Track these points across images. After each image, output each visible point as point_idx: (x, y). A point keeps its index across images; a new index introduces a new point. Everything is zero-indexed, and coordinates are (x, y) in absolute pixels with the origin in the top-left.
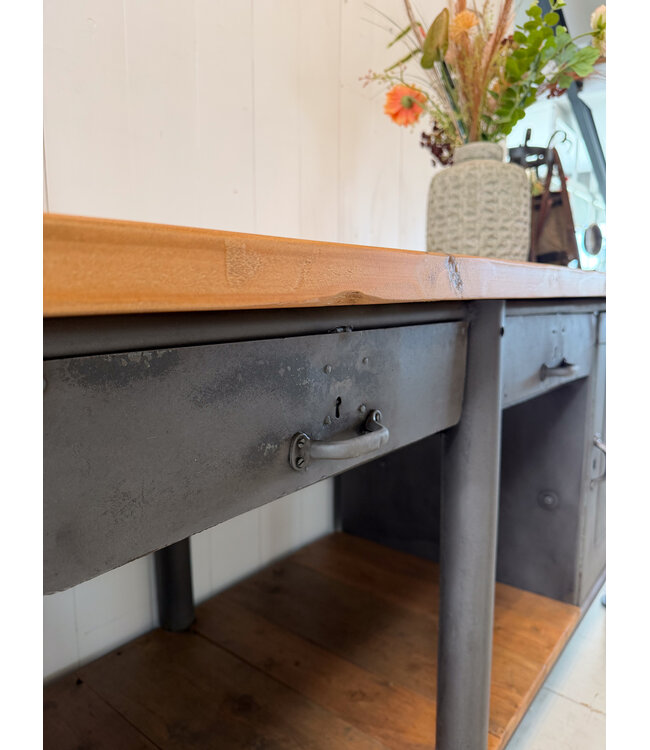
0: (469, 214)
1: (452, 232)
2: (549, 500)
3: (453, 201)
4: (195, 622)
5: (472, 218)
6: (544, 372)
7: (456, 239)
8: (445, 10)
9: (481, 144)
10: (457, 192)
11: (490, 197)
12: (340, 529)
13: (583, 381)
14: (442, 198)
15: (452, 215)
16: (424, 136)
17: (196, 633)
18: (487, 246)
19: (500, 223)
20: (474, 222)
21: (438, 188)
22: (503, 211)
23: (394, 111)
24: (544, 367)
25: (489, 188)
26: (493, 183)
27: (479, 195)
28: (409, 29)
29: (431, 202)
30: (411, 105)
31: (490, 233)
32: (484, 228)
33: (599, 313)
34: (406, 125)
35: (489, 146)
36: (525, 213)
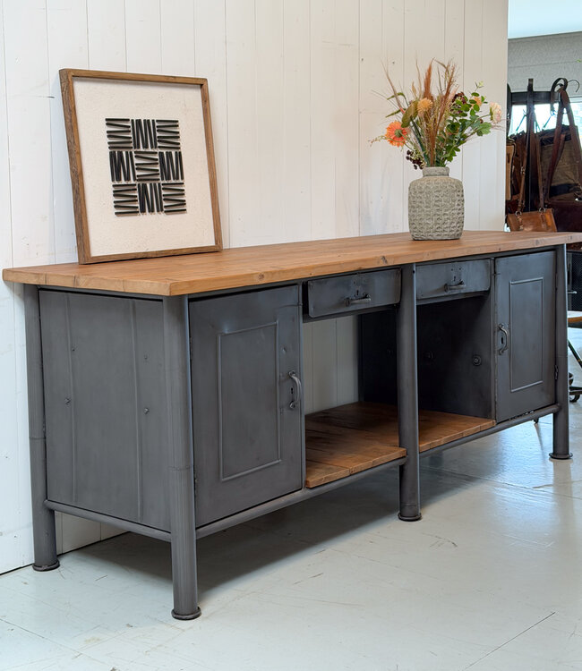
0: (427, 207)
1: (419, 215)
2: (477, 360)
3: (419, 200)
5: (429, 209)
6: (446, 287)
7: (421, 219)
9: (436, 168)
10: (421, 195)
11: (437, 199)
12: (362, 400)
13: (487, 292)
14: (414, 197)
15: (418, 207)
16: (409, 153)
18: (436, 224)
19: (443, 212)
20: (430, 211)
21: (412, 191)
22: (445, 206)
23: (390, 138)
24: (446, 285)
25: (436, 194)
26: (439, 191)
27: (431, 198)
29: (409, 198)
30: (400, 136)
31: (438, 217)
32: (435, 215)
33: (495, 258)
34: (398, 145)
35: (440, 169)
36: (458, 205)
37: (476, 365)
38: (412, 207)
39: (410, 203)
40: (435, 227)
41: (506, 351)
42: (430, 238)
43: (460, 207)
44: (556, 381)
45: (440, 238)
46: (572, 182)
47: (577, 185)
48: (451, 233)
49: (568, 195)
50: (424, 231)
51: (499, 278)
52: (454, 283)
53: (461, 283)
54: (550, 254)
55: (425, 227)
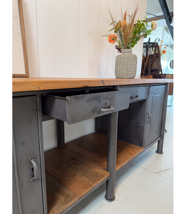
0: (123, 65)
1: (119, 68)
2: (138, 125)
3: (120, 62)
4: (65, 146)
5: (124, 66)
7: (120, 70)
8: (120, 21)
9: (127, 49)
10: (121, 60)
11: (127, 61)
12: (96, 132)
14: (118, 61)
15: (119, 65)
16: (116, 46)
17: (65, 148)
18: (126, 72)
19: (129, 67)
20: (124, 67)
21: (117, 59)
22: (130, 64)
23: (110, 40)
24: (131, 97)
25: (127, 59)
26: (128, 58)
27: (125, 61)
28: (112, 23)
29: (116, 62)
30: (114, 39)
31: (127, 69)
32: (126, 68)
33: (150, 86)
34: (112, 43)
35: (129, 50)
36: (135, 65)
37: (138, 127)
38: (117, 65)
39: (116, 63)
40: (126, 73)
41: (149, 122)
42: (123, 77)
43: (136, 66)
44: (161, 129)
45: (127, 77)
46: (157, 68)
47: (158, 69)
48: (132, 76)
49: (155, 72)
50: (121, 74)
51: (150, 94)
52: (134, 96)
53: (137, 96)
54: (164, 86)
55: (122, 73)
